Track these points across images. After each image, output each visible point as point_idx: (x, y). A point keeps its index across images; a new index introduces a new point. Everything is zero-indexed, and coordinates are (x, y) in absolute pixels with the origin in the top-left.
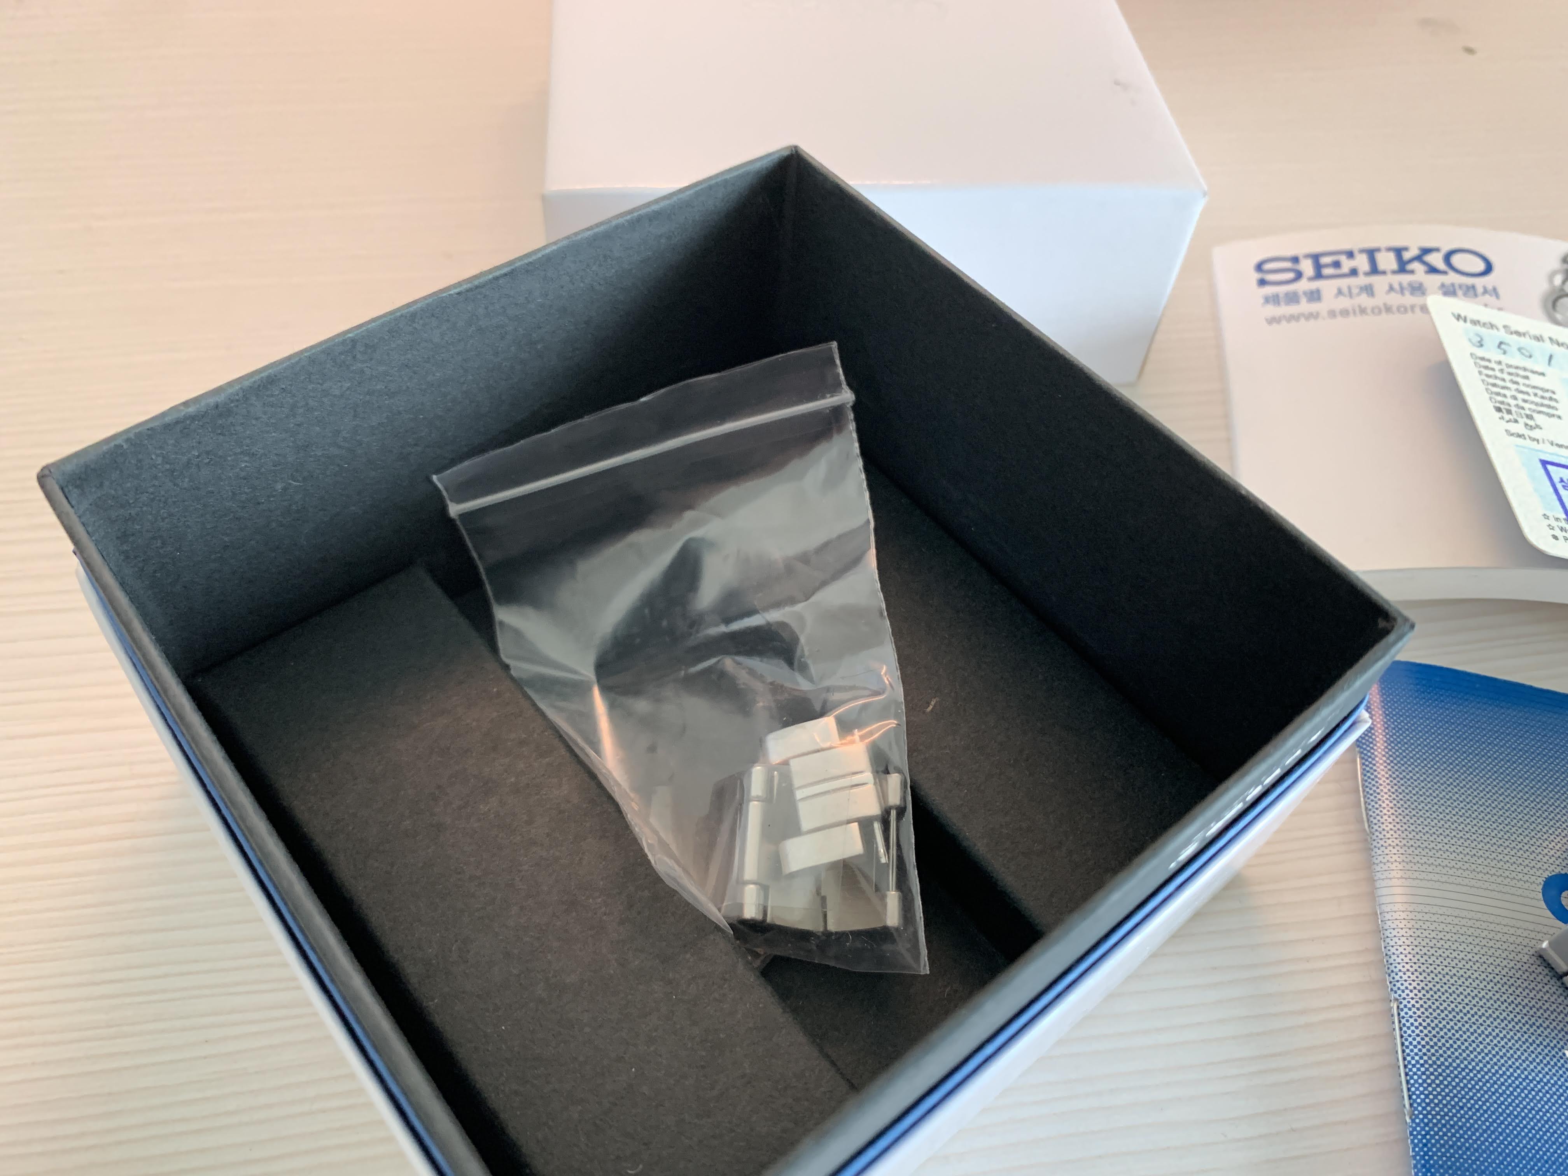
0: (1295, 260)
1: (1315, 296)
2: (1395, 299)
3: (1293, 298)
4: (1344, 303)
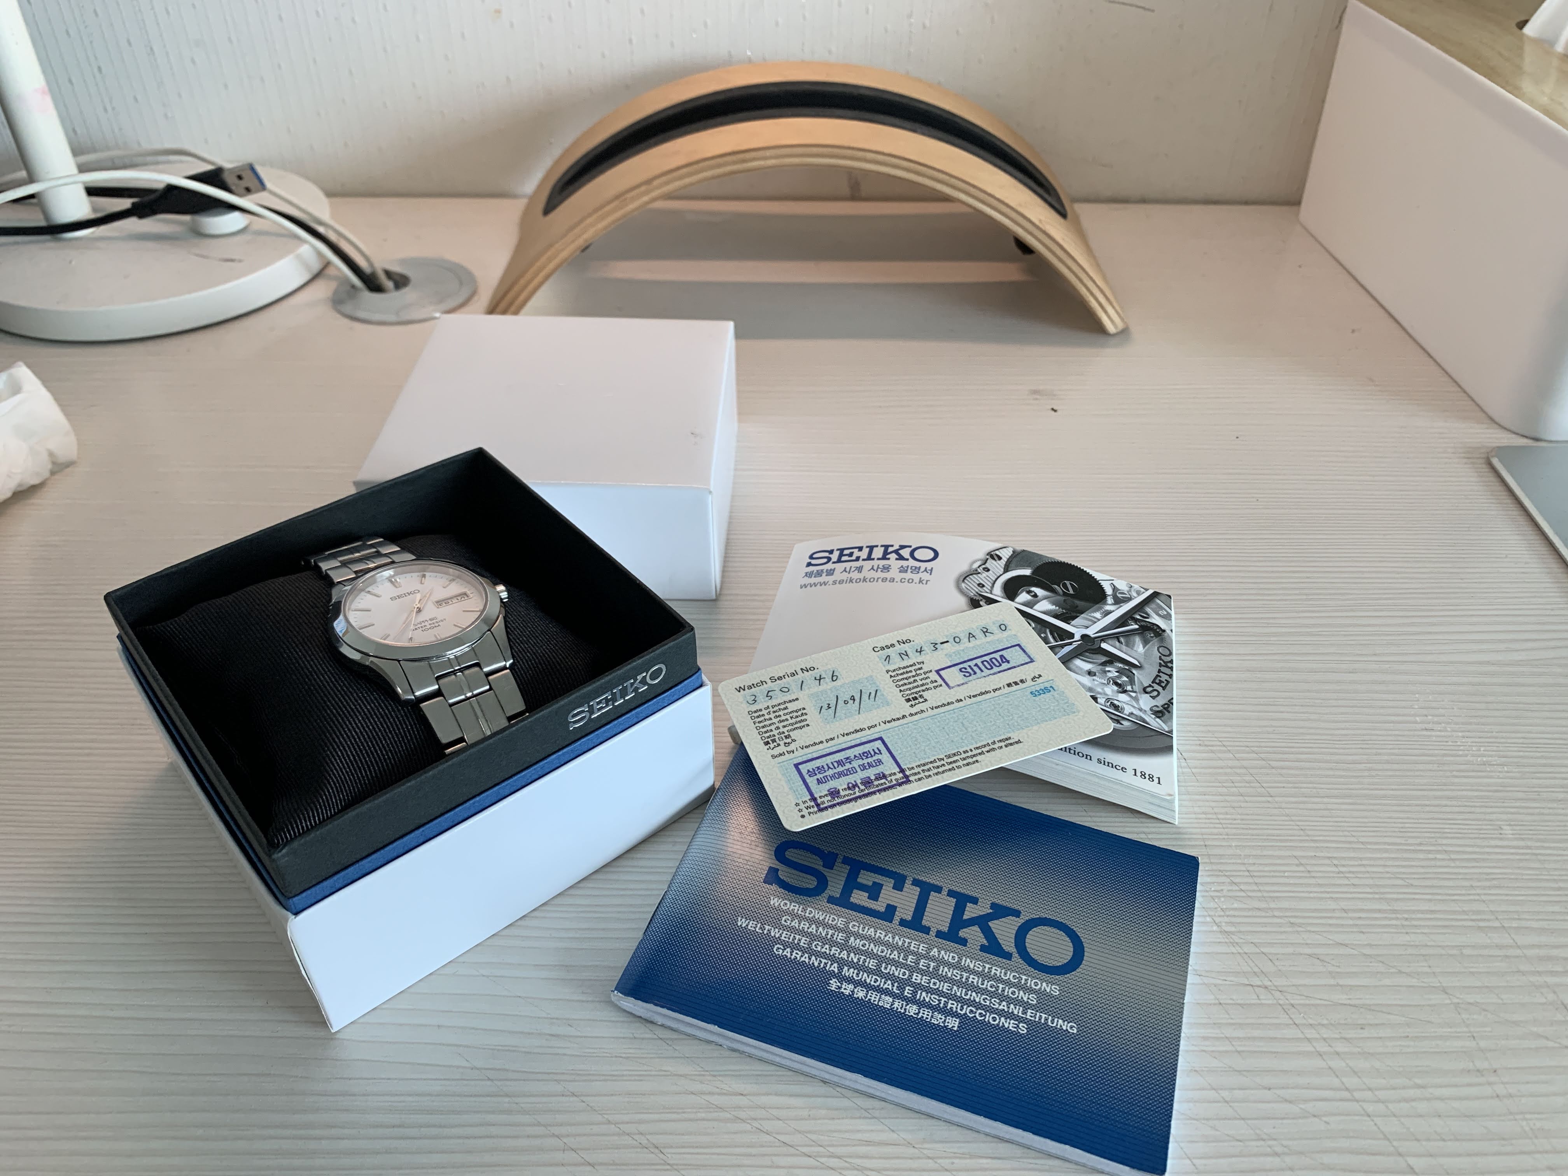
0: (831, 552)
1: (830, 572)
2: (873, 574)
3: (819, 574)
4: (845, 576)
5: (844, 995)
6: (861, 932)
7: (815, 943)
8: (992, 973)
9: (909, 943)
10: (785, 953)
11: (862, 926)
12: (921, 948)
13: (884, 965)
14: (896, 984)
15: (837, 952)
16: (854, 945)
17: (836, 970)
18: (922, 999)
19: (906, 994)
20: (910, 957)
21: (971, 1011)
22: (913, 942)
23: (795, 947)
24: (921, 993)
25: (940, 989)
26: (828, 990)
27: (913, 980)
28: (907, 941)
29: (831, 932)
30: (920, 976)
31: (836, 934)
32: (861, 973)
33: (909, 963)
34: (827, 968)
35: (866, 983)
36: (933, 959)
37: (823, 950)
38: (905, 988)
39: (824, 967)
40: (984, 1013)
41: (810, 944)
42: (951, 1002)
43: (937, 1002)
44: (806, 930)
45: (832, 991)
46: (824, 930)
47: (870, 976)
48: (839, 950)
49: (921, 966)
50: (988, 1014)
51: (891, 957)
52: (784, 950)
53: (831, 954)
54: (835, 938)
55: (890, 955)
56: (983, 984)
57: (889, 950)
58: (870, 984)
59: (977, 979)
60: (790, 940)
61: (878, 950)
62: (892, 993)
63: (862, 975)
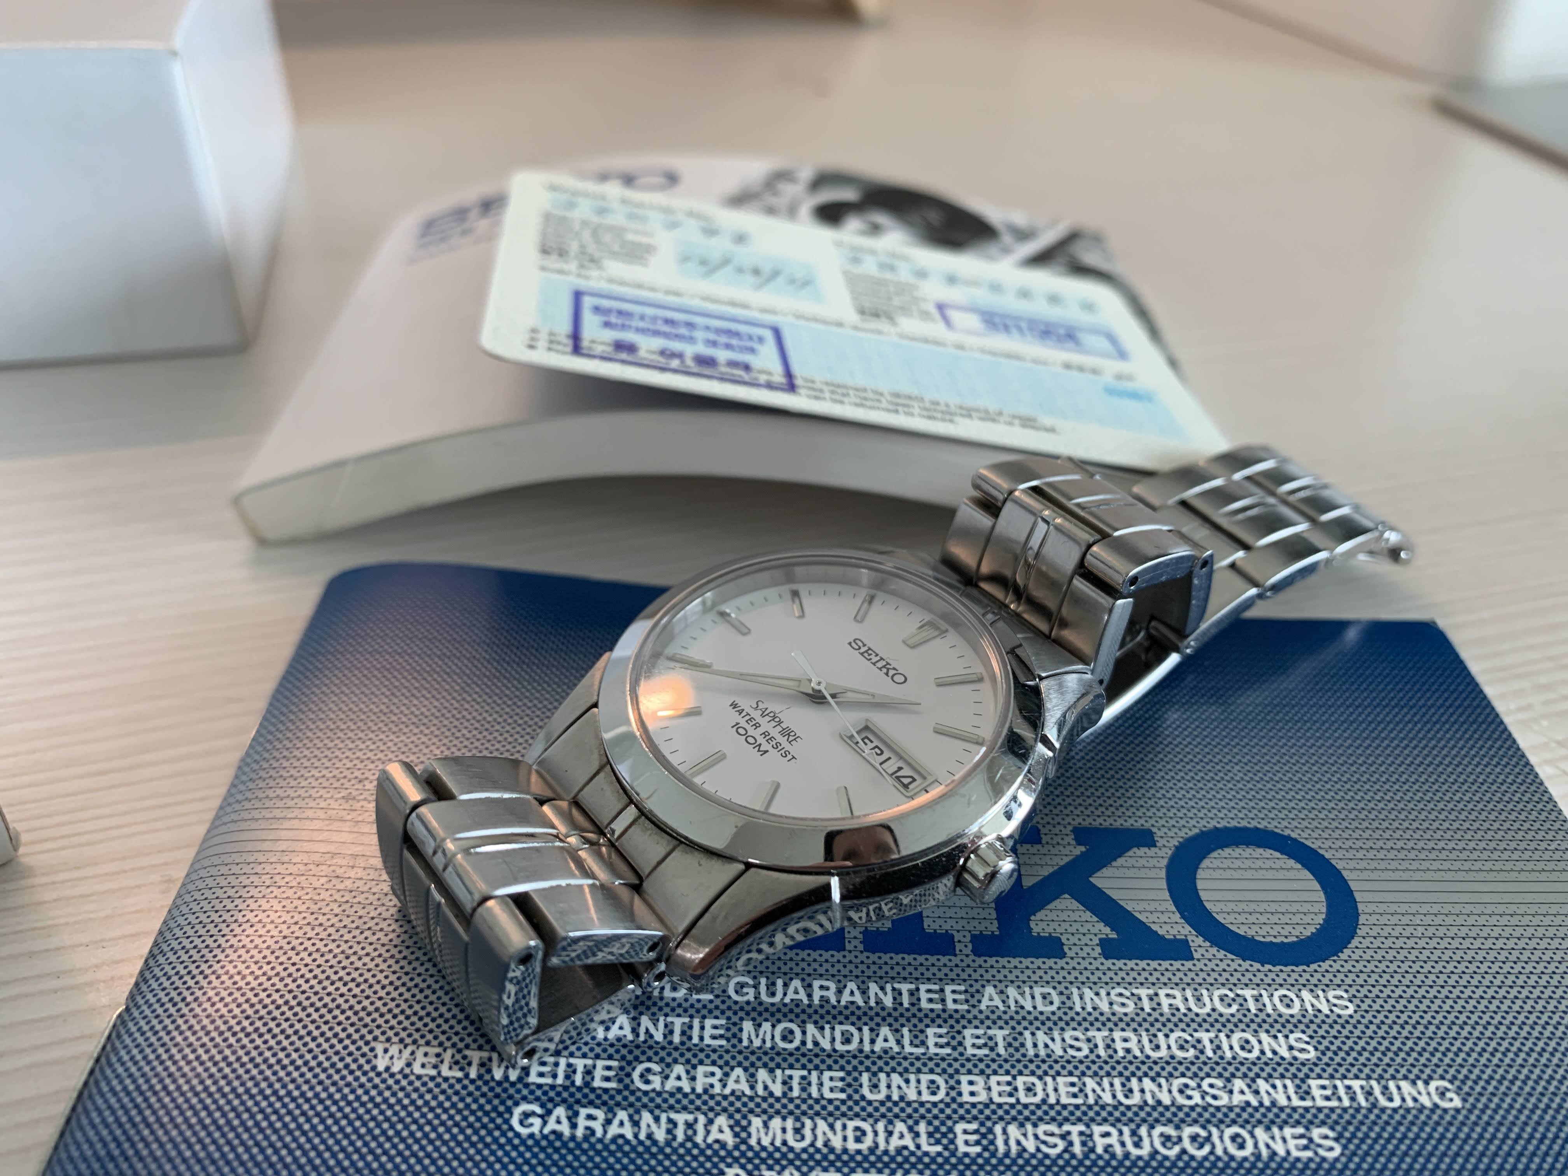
6: (764, 997)
7: (640, 1068)
8: (1165, 1009)
9: (911, 993)
10: (552, 1125)
11: (763, 981)
12: (949, 997)
13: (865, 1078)
14: (922, 1128)
15: (714, 1080)
16: (757, 1043)
17: (728, 1137)
18: (1014, 1149)
19: (962, 1148)
20: (930, 1031)
21: (1166, 1139)
22: (923, 988)
24: (1005, 1132)
25: (1052, 1100)
27: (966, 1098)
28: (905, 987)
29: (678, 1023)
30: (980, 1080)
31: (696, 1023)
32: (808, 1123)
33: (933, 1050)
34: (699, 1139)
35: (832, 1150)
36: (994, 1018)
37: (671, 1084)
38: (951, 1130)
39: (689, 1139)
40: (1203, 1133)
41: (624, 1075)
42: (1097, 1130)
43: (1061, 1145)
46: (655, 1024)
47: (838, 1125)
48: (719, 1073)
49: (970, 1051)
50: (1215, 1131)
51: (877, 1048)
52: (544, 1118)
53: (699, 1090)
54: (696, 1040)
55: (873, 1041)
56: (1158, 1047)
57: (866, 1029)
58: (845, 1151)
59: (1134, 1038)
60: (560, 1080)
61: (833, 1040)
62: (920, 1160)
63: (813, 1130)
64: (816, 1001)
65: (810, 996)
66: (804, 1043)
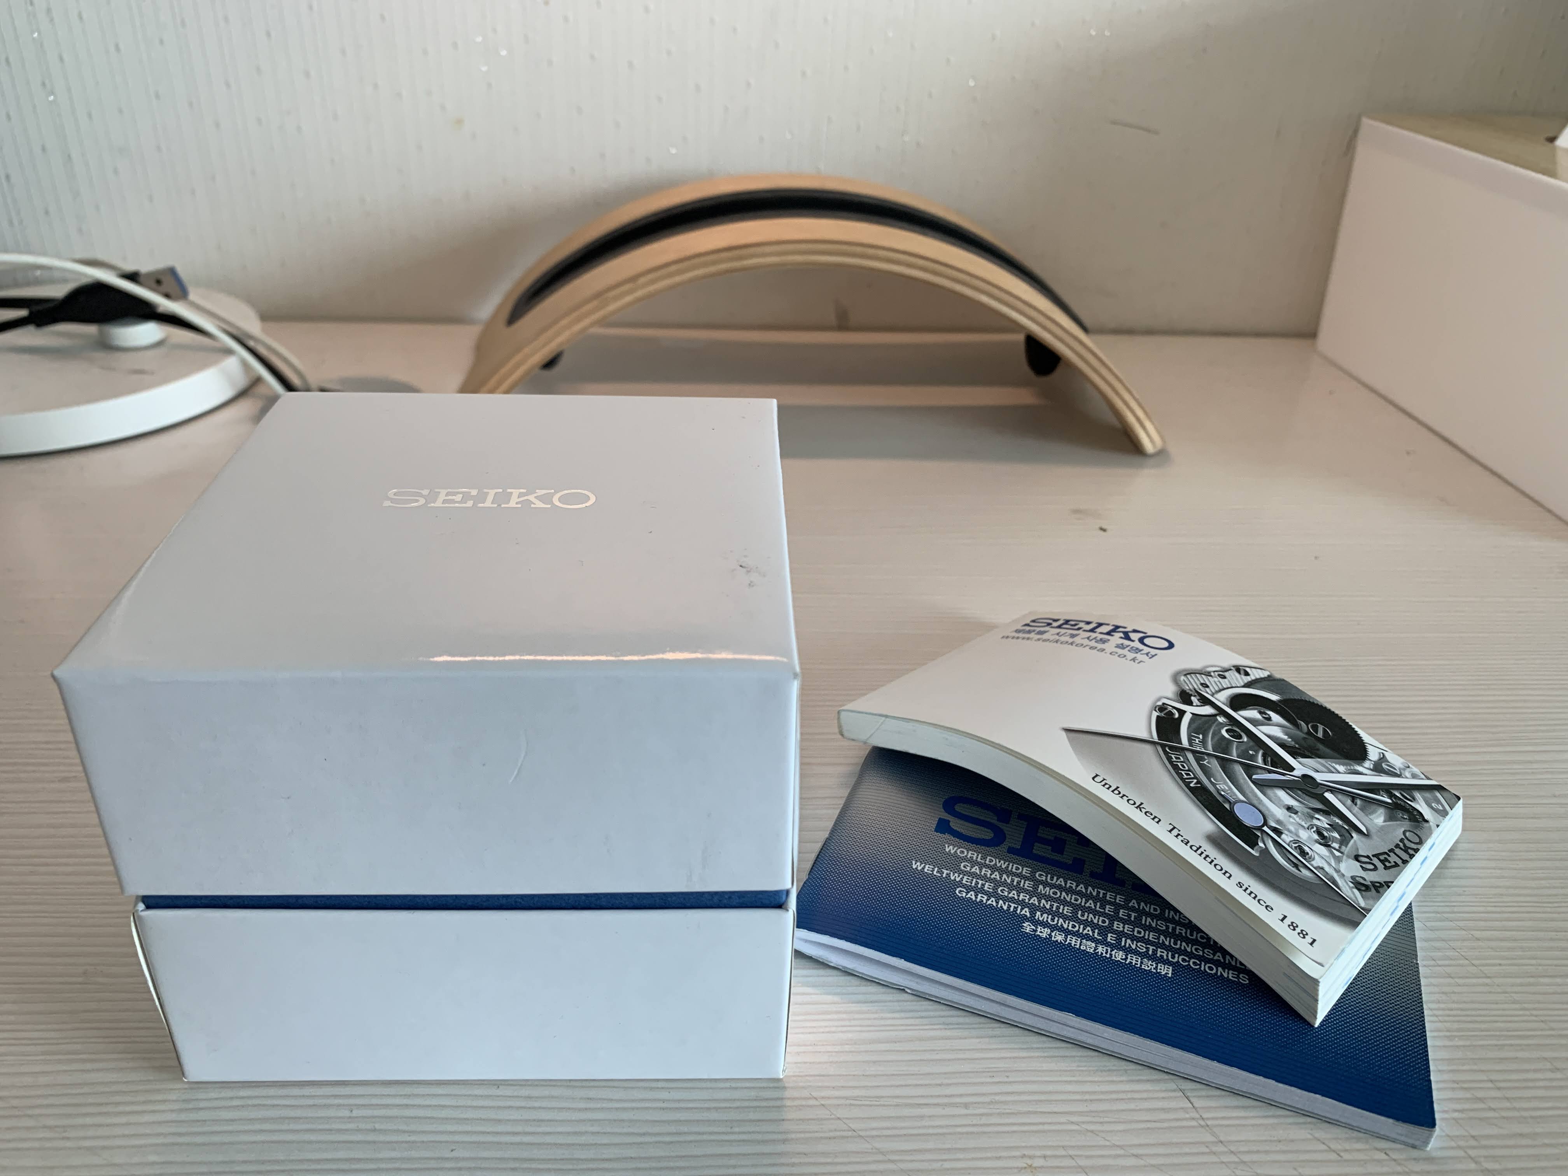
5: (1041, 938)
6: (1049, 880)
7: (1001, 888)
9: (1104, 894)
10: (969, 895)
11: (1049, 876)
12: (1118, 899)
13: (1080, 912)
14: (1096, 931)
15: (1026, 898)
16: (1043, 892)
17: (1028, 914)
18: (1127, 945)
19: (1109, 940)
20: (1107, 906)
21: (1184, 960)
22: (1108, 893)
23: (978, 891)
24: (1126, 940)
25: (1146, 937)
26: (1022, 932)
27: (1115, 928)
28: (1102, 892)
29: (1016, 880)
30: (1122, 925)
31: (1023, 881)
32: (1056, 919)
33: (1107, 911)
34: (1018, 912)
35: (1063, 927)
36: (1133, 909)
37: (1011, 895)
38: (1107, 935)
39: (1014, 911)
40: (1198, 962)
41: (995, 889)
42: (1159, 950)
43: (1145, 950)
44: (989, 876)
45: (1027, 933)
46: (1008, 878)
47: (1067, 922)
48: (1028, 897)
49: (1121, 916)
50: (1203, 963)
51: (1087, 905)
52: (967, 893)
53: (1020, 899)
54: (1022, 886)
55: (1085, 903)
56: (1192, 936)
57: (1084, 899)
58: (1068, 929)
59: (1184, 930)
60: (973, 884)
61: (1071, 899)
62: (1093, 939)
63: (1058, 921)
64: (1068, 886)
65: (1066, 884)
66: (1060, 897)
